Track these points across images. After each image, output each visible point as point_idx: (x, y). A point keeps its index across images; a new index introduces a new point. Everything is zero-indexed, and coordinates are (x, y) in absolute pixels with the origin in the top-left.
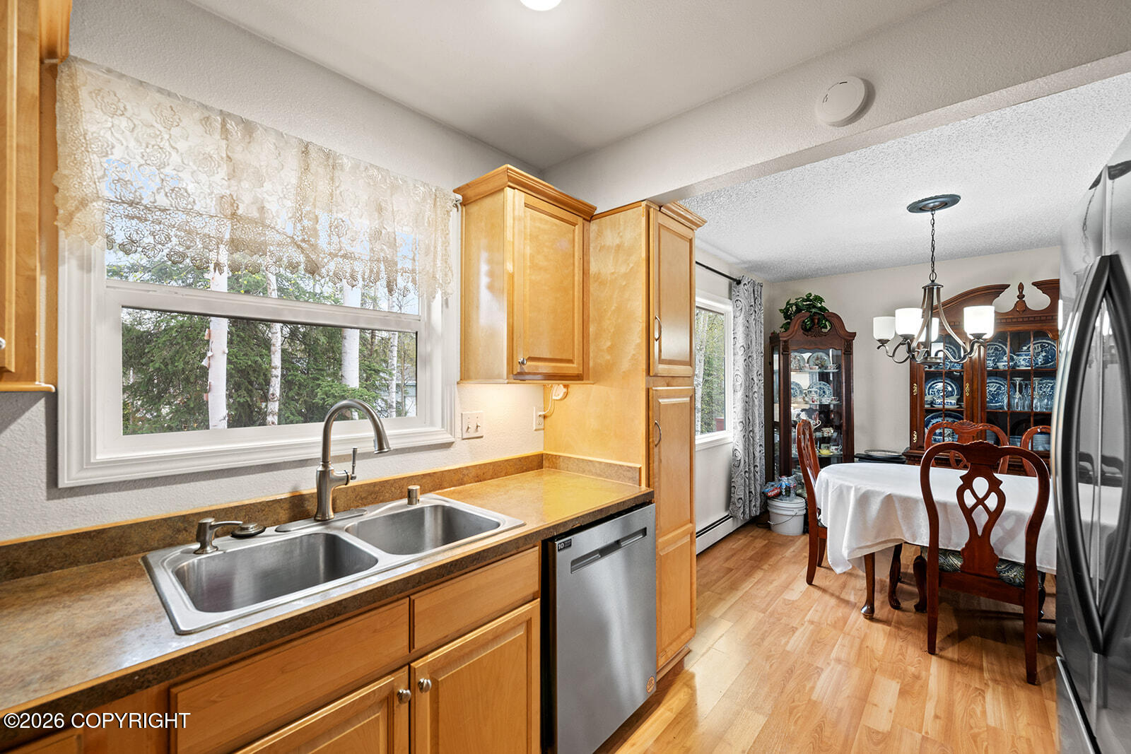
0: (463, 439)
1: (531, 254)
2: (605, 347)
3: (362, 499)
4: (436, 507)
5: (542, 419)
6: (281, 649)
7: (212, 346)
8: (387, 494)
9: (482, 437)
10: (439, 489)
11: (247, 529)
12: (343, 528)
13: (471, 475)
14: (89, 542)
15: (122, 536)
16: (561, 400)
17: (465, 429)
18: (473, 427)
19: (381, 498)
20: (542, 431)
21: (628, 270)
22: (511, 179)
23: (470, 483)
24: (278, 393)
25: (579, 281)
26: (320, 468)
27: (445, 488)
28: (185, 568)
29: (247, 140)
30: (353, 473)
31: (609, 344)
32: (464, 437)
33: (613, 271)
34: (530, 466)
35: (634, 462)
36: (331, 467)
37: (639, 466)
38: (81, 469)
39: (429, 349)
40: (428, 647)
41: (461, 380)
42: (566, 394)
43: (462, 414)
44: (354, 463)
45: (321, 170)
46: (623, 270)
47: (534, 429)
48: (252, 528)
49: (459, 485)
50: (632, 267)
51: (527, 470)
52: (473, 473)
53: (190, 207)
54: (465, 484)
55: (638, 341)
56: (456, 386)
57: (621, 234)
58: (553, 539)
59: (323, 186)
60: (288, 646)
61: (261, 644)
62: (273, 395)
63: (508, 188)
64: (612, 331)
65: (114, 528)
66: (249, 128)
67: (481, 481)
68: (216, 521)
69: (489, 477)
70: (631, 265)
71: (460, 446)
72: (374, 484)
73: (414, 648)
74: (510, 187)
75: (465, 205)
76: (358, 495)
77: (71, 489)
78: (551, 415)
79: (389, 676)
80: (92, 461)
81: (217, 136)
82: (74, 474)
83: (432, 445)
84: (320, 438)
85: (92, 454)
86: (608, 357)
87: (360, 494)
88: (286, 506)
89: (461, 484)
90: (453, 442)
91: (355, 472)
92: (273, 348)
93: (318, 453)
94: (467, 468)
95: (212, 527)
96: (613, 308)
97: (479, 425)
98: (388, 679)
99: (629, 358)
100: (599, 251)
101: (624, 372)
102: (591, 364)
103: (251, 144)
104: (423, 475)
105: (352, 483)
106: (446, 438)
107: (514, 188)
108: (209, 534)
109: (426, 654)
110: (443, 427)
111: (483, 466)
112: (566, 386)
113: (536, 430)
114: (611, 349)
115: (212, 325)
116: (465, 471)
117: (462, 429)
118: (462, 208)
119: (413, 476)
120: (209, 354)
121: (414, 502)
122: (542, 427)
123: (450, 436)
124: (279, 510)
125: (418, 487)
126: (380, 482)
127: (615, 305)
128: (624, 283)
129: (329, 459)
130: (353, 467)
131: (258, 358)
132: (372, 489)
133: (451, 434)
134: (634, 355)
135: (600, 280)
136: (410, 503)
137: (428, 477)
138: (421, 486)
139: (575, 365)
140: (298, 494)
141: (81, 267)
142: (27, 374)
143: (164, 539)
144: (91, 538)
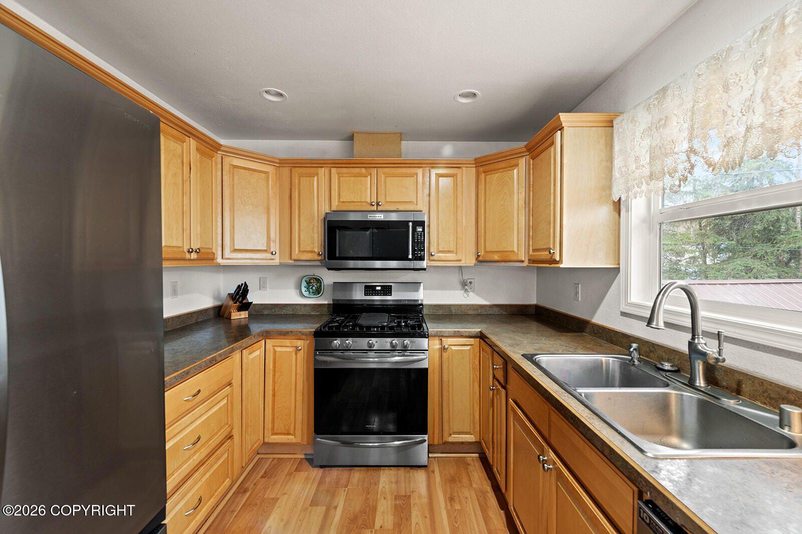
30: (720, 353)
38: (626, 305)
48: (666, 367)
77: (624, 313)
80: (629, 302)
82: (624, 306)
85: (629, 299)
141: (626, 211)
142: (560, 261)
143: (646, 353)
144: (627, 338)
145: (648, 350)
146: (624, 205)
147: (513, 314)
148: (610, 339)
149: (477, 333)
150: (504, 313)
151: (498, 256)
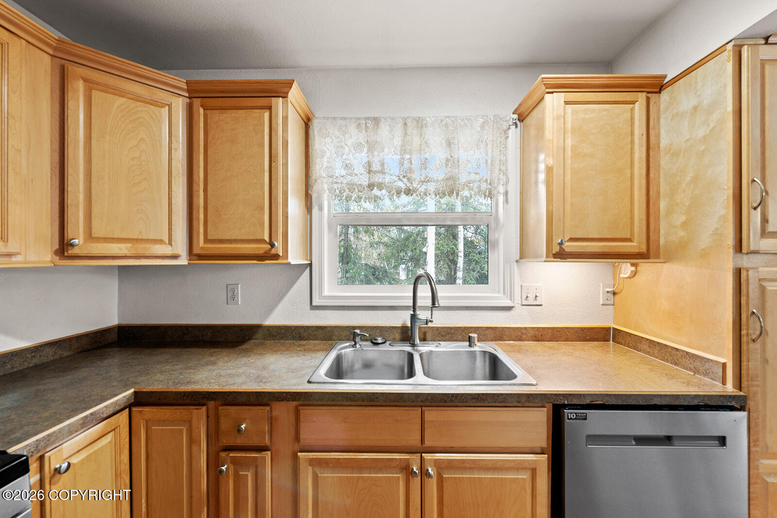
0: (523, 305)
1: (572, 146)
2: (678, 223)
3: (443, 336)
4: (485, 352)
5: (612, 296)
6: (345, 408)
7: (428, 240)
8: (460, 336)
9: (541, 305)
10: (500, 340)
11: (377, 340)
12: (420, 351)
13: (529, 335)
14: (321, 331)
15: (332, 331)
16: (629, 278)
17: (524, 297)
18: (531, 297)
19: (455, 338)
20: (612, 306)
21: (708, 131)
22: (548, 86)
23: (528, 341)
24: (462, 267)
25: (640, 158)
26: (412, 313)
27: (505, 340)
28: (343, 353)
29: (376, 128)
30: (431, 318)
31: (683, 218)
32: (523, 304)
33: (689, 137)
34: (596, 337)
35: (716, 355)
36: (418, 312)
37: (723, 360)
38: (319, 298)
39: (497, 236)
40: (437, 448)
41: (520, 259)
42: (634, 274)
43: (521, 285)
44: (432, 312)
45: (415, 132)
46: (701, 133)
47: (601, 303)
48: (380, 340)
49: (517, 341)
50: (714, 127)
51: (590, 340)
52: (532, 333)
53: (352, 172)
54: (523, 341)
55: (722, 212)
56: (515, 263)
57: (699, 93)
58: (565, 406)
59: (416, 141)
60: (348, 408)
61: (333, 401)
62: (459, 267)
63: (547, 94)
64: (687, 204)
65: (329, 326)
66: (376, 121)
67: (539, 341)
68: (360, 332)
69: (547, 339)
70: (712, 125)
71: (519, 310)
72: (451, 328)
73: (424, 443)
74: (548, 93)
75: (522, 121)
76: (440, 333)
77: (317, 306)
78: (620, 292)
79: (407, 455)
80: (323, 295)
81: (364, 132)
82: (317, 300)
83: (495, 307)
84: (412, 294)
85: (323, 293)
86: (682, 233)
87: (442, 332)
88: (399, 331)
89: (520, 340)
90: (513, 307)
91: (433, 318)
92: (459, 240)
93: (410, 303)
94: (525, 328)
95: (359, 335)
96: (689, 178)
97: (538, 295)
98: (406, 456)
99: (711, 232)
100: (671, 120)
101: (703, 249)
102: (662, 242)
103: (378, 130)
104: (487, 327)
105: (430, 325)
106: (507, 303)
107: (552, 93)
108: (358, 339)
109: (435, 453)
110: (504, 293)
111: (541, 329)
112: (633, 265)
113: (603, 305)
114: (685, 225)
115: (428, 230)
116: (524, 331)
117: (521, 298)
118: (521, 123)
119: (478, 327)
120: (427, 245)
121: (473, 346)
122: (611, 302)
123: (510, 302)
124: (395, 333)
125: (476, 335)
126: (455, 327)
127: (691, 175)
128: (703, 148)
129: (417, 307)
130: (432, 314)
131: (453, 246)
132: (449, 331)
133: (511, 300)
134: (717, 229)
135: (672, 152)
136: (470, 346)
137: (491, 330)
138: (478, 335)
139: (635, 244)
140: (405, 326)
141: (319, 209)
142: (286, 256)
143: (346, 336)
144: (322, 329)
145: (348, 333)
146: (316, 204)
147: (83, 352)
148: (298, 336)
149: (128, 399)
150: (65, 354)
151: (127, 248)
